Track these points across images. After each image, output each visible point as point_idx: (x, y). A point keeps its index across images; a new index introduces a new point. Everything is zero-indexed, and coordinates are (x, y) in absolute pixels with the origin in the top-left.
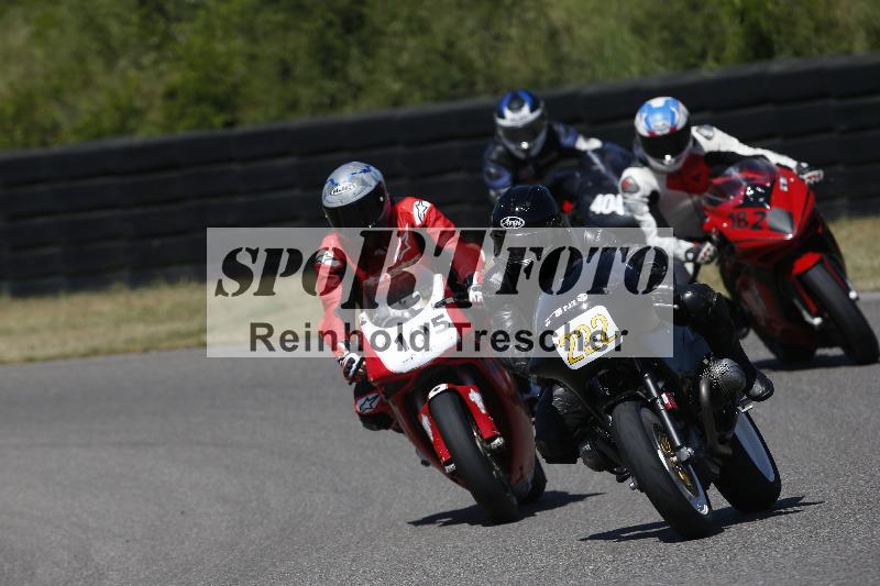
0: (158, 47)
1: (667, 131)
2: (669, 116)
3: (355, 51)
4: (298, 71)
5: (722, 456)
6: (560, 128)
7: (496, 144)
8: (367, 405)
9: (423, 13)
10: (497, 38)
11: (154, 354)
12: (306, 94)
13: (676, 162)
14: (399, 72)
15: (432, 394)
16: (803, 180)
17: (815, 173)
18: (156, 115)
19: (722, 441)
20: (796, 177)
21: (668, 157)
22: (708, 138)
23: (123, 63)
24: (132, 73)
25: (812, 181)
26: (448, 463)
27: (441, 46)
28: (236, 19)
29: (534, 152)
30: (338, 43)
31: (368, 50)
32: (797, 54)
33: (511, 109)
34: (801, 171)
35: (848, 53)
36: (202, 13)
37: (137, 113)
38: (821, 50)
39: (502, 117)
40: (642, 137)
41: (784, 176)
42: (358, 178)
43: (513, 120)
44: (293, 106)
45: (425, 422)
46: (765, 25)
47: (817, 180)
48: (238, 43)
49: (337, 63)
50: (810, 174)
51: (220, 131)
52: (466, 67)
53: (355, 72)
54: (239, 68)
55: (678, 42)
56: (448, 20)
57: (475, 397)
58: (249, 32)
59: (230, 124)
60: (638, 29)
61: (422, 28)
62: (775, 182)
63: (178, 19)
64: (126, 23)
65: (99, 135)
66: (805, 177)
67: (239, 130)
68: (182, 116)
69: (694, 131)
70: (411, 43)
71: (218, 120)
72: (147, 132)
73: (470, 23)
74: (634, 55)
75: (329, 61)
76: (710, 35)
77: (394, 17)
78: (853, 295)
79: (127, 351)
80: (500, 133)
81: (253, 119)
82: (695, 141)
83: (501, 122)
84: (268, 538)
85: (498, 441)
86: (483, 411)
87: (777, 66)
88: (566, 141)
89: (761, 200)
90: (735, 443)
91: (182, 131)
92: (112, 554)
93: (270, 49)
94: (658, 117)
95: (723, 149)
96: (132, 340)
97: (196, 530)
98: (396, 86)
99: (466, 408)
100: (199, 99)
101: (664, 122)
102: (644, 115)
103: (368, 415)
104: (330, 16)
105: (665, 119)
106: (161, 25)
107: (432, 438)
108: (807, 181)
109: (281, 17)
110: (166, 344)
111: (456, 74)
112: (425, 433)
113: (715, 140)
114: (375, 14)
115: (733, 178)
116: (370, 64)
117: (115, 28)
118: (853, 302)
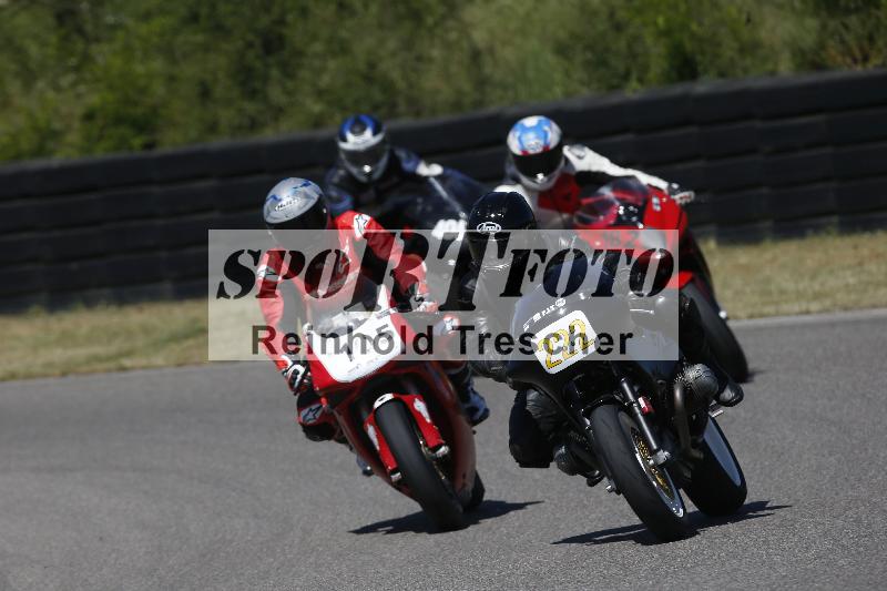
0: (77, 69)
1: (539, 150)
2: (543, 135)
3: (275, 73)
4: (218, 92)
5: (694, 460)
6: (402, 154)
7: (338, 168)
8: (310, 416)
9: (344, 34)
10: (419, 59)
11: (71, 378)
12: (226, 116)
13: (549, 180)
14: (320, 94)
15: (377, 404)
16: (674, 201)
17: (686, 194)
18: (74, 138)
19: (695, 445)
20: (668, 197)
21: (540, 176)
22: (580, 158)
23: (40, 84)
24: (51, 95)
25: (683, 202)
26: (394, 472)
27: (362, 66)
28: (155, 40)
29: (376, 176)
30: (258, 64)
31: (288, 71)
32: (722, 75)
33: (353, 132)
34: (673, 192)
35: (773, 73)
36: (120, 34)
37: (55, 135)
38: (745, 70)
39: (345, 140)
40: (515, 156)
41: (657, 196)
42: (300, 192)
43: (355, 143)
44: (213, 128)
45: (371, 431)
46: (689, 46)
47: (689, 201)
48: (158, 64)
49: (257, 85)
50: (682, 195)
51: (139, 153)
52: (388, 87)
53: (276, 94)
54: (159, 89)
55: (602, 63)
56: (370, 42)
57: (420, 406)
58: (168, 52)
59: (149, 146)
60: (562, 50)
61: (343, 49)
62: (647, 202)
63: (98, 40)
64: (44, 44)
65: (18, 157)
66: (677, 197)
67: (159, 151)
68: (101, 138)
69: (566, 151)
70: (332, 64)
71: (137, 142)
72: (65, 154)
73: (392, 44)
74: (558, 76)
75: (248, 81)
76: (633, 56)
77: (314, 38)
78: (723, 314)
79: (45, 376)
80: (343, 156)
81: (172, 141)
82: (567, 160)
83: (343, 146)
84: (187, 564)
85: (444, 450)
86: (428, 420)
87: (702, 87)
88: (408, 166)
89: (634, 219)
90: (705, 448)
91: (101, 153)
92: (30, 580)
93: (189, 70)
94: (530, 136)
95: (595, 168)
96: (50, 365)
97: (114, 555)
98: (317, 108)
99: (411, 418)
100: (119, 120)
101: (537, 141)
102: (518, 134)
103: (311, 426)
104: (250, 37)
105: (537, 138)
106: (80, 46)
107: (378, 448)
108: (678, 202)
109: (200, 38)
110: (85, 368)
111: (378, 96)
112: (371, 442)
113: (586, 160)
114: (295, 33)
115: (606, 197)
116: (290, 85)
117: (34, 50)
118: (723, 321)
